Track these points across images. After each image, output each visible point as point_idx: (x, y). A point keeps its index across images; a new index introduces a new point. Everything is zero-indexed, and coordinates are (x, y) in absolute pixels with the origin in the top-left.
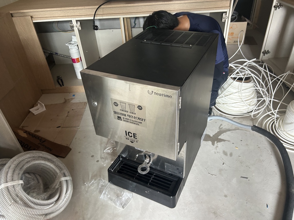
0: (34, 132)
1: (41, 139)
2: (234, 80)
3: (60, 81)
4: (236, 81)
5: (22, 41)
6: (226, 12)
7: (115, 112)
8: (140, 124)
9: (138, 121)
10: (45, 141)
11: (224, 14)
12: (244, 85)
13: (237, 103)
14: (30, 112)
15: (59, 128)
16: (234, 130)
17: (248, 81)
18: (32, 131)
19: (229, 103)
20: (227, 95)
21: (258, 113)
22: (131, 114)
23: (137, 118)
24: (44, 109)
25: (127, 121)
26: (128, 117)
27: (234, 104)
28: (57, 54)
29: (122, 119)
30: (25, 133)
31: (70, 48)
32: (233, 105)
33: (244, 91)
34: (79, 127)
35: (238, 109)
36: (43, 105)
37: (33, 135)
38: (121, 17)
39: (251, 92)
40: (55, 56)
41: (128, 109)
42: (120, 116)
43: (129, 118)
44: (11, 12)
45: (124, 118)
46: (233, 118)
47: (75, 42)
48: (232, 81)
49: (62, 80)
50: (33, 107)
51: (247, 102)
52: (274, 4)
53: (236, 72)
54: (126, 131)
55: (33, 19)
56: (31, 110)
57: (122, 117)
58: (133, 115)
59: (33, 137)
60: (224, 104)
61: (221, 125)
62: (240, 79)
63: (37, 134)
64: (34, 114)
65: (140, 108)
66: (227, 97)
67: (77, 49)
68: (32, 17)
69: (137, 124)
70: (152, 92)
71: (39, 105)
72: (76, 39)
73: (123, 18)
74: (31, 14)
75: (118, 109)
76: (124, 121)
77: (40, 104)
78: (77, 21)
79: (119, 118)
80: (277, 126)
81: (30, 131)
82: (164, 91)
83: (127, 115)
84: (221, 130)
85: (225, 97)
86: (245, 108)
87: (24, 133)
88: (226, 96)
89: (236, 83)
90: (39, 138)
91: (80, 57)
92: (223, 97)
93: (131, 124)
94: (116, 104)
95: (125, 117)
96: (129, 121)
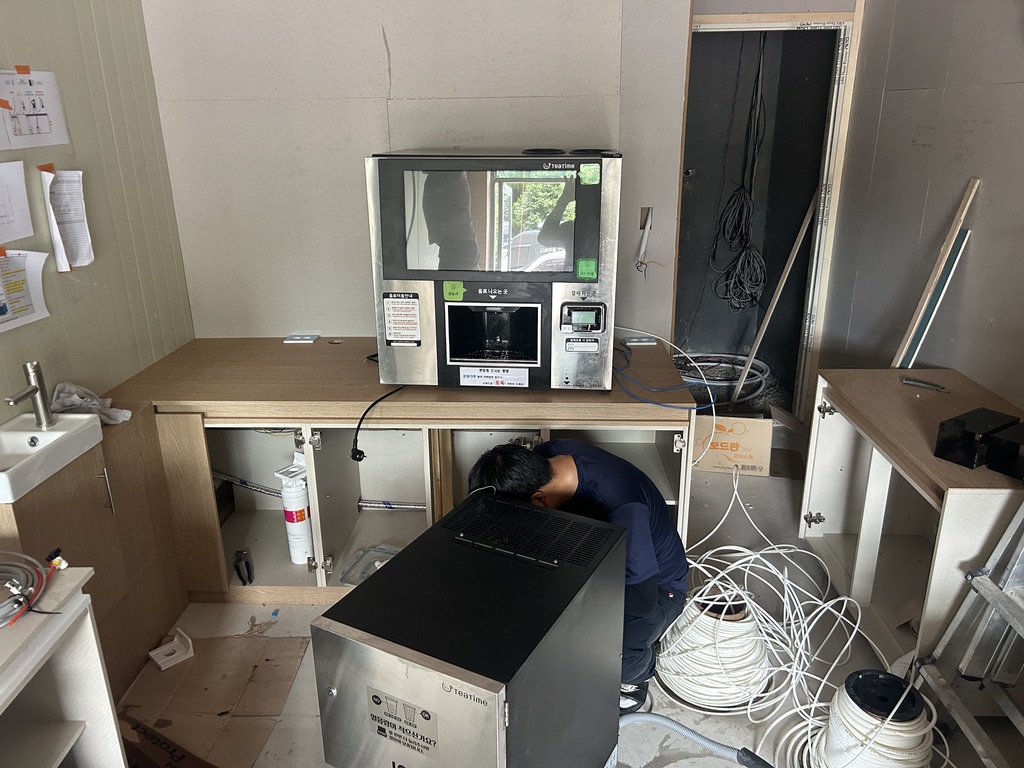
0: (155, 725)
1: (174, 751)
2: (702, 611)
3: (243, 565)
4: (706, 614)
5: (165, 468)
6: (681, 433)
7: (374, 718)
8: (424, 750)
9: (421, 742)
10: (184, 756)
11: (676, 436)
12: (726, 627)
13: (710, 674)
14: (149, 659)
15: (224, 717)
16: (698, 756)
17: (738, 616)
18: (150, 724)
19: (691, 673)
20: (686, 651)
21: (774, 707)
22: (407, 727)
23: (419, 737)
24: (191, 653)
25: (397, 739)
26: (400, 733)
27: (704, 678)
28: (245, 483)
29: (388, 735)
30: (135, 731)
31: (284, 483)
32: (702, 680)
33: (727, 642)
34: (279, 719)
35: (714, 692)
36: (190, 641)
37: (154, 737)
38: (425, 427)
39: (747, 647)
40: (238, 490)
41: (401, 714)
42: (383, 726)
43: (403, 735)
44: (154, 403)
45: (391, 733)
46: (702, 717)
47: (300, 467)
48: (696, 611)
49: (248, 565)
50: (158, 645)
51: (735, 674)
52: (818, 403)
53: (711, 585)
54: (394, 763)
55: (205, 420)
56: (152, 654)
57: (388, 729)
58: (412, 729)
59: (153, 743)
60: (678, 674)
61: (668, 737)
62: (716, 610)
63: (161, 731)
64: (159, 668)
65: (426, 715)
66: (684, 655)
67: (304, 487)
68: (204, 416)
69: (418, 750)
70: (451, 687)
71: (176, 639)
72: (305, 460)
73: (429, 430)
74: (203, 410)
75: (379, 711)
76: (391, 738)
77: (181, 635)
78: (314, 430)
79: (381, 730)
80: (813, 753)
81: (146, 721)
82: (472, 690)
83: (397, 727)
84: (665, 753)
85: (681, 656)
86: (734, 689)
87: (133, 729)
88: (682, 652)
89: (706, 620)
90: (169, 747)
91: (308, 508)
92: (674, 653)
93: (406, 748)
94: (377, 700)
95: (393, 730)
96: (402, 740)
